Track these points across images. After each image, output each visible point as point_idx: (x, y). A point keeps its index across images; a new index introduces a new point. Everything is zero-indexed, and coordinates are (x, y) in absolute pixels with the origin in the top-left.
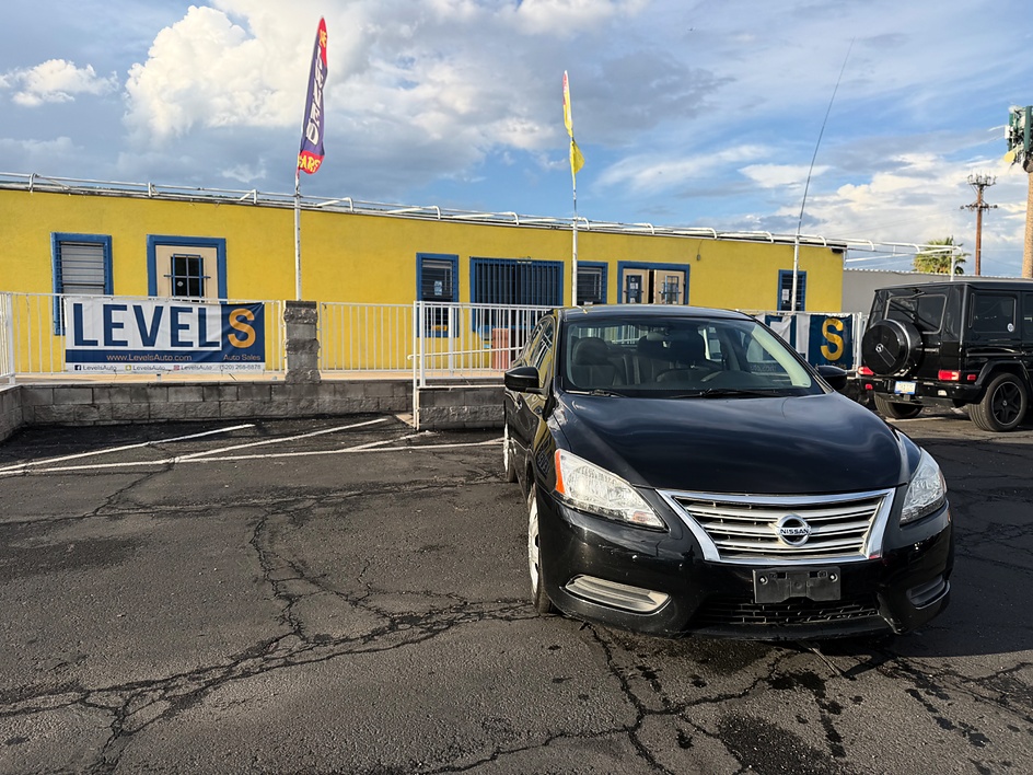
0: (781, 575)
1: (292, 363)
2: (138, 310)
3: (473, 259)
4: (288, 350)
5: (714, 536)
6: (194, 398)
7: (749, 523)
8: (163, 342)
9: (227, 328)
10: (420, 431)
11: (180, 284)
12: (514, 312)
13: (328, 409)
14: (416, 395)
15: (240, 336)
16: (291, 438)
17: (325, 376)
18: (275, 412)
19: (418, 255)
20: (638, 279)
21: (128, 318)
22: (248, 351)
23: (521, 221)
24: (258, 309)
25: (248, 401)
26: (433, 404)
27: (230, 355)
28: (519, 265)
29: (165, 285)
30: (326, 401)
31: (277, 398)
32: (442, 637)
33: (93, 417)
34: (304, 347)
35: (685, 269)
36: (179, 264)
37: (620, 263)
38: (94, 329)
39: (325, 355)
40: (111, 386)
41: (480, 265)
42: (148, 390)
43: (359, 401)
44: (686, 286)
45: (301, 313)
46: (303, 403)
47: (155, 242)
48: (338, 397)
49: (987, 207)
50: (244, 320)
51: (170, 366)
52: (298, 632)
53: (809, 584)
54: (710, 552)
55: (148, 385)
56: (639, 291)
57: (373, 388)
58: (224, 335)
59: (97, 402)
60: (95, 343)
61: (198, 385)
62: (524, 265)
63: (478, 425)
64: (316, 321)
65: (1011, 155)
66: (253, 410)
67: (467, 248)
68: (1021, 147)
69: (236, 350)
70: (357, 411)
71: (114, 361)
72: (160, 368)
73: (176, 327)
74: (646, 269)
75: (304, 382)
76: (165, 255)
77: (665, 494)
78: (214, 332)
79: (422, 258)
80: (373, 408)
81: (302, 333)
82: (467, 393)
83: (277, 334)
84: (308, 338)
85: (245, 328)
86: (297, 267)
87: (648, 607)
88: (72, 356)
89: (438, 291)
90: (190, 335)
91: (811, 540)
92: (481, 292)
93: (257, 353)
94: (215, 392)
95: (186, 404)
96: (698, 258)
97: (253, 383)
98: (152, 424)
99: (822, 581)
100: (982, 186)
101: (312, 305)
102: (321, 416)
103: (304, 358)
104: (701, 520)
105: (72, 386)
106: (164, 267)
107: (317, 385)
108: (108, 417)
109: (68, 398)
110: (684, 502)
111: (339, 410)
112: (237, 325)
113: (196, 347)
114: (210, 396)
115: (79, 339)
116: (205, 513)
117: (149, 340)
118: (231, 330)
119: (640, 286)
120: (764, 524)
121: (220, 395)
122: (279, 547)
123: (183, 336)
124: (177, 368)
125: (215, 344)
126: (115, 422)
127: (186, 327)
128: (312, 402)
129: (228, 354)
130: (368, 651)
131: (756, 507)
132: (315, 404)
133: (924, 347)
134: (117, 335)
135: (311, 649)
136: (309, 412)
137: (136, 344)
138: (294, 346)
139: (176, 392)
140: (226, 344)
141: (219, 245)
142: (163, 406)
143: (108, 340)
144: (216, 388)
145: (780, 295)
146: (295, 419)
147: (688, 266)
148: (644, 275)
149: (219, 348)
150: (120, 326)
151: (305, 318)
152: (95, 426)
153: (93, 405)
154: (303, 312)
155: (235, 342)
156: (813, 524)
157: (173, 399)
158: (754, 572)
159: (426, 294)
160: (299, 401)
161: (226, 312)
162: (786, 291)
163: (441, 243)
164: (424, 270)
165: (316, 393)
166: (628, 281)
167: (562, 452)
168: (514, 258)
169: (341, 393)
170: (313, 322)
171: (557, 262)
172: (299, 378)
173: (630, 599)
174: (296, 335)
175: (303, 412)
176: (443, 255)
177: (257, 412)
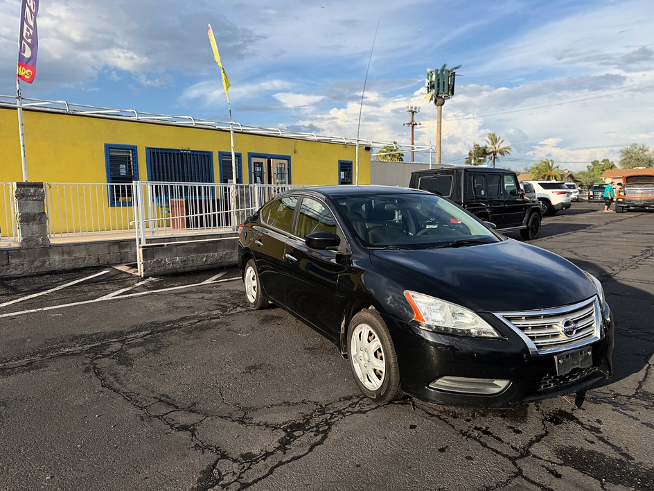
0: (568, 356)
1: (25, 232)
3: (148, 148)
4: (20, 222)
5: (532, 338)
7: (543, 327)
10: (146, 277)
12: (200, 188)
13: (58, 266)
14: (139, 252)
16: (43, 293)
17: (52, 242)
18: (14, 273)
19: (106, 145)
20: (261, 165)
23: (196, 122)
26: (153, 257)
28: (182, 154)
30: (56, 261)
31: (14, 261)
32: (333, 436)
34: (34, 219)
35: (288, 159)
37: (249, 153)
39: (52, 224)
41: (154, 153)
43: (83, 258)
44: (289, 170)
46: (37, 264)
48: (66, 257)
49: (416, 124)
52: (224, 456)
53: (580, 359)
54: (533, 349)
56: (262, 173)
57: (93, 248)
62: (186, 154)
63: (187, 269)
64: (43, 198)
65: (429, 96)
67: (142, 141)
68: (433, 92)
70: (82, 266)
74: (265, 158)
75: (36, 246)
77: (499, 315)
79: (109, 148)
80: (93, 262)
81: (32, 208)
82: (178, 247)
84: (37, 212)
86: (22, 155)
87: (496, 390)
89: (123, 172)
91: (578, 331)
92: (155, 173)
96: (295, 152)
99: (585, 356)
100: (413, 112)
101: (40, 185)
102: (53, 273)
103: (35, 227)
104: (522, 329)
107: (47, 249)
110: (509, 319)
111: (67, 266)
116: (30, 366)
119: (262, 169)
120: (550, 327)
122: (131, 387)
128: (45, 262)
130: (294, 459)
131: (546, 317)
132: (47, 263)
135: (249, 468)
136: (42, 270)
138: (26, 219)
145: (340, 175)
146: (32, 276)
147: (290, 157)
148: (265, 161)
151: (34, 196)
154: (32, 191)
156: (576, 322)
158: (555, 357)
159: (114, 176)
160: (33, 262)
162: (342, 173)
163: (124, 137)
164: (111, 157)
165: (48, 255)
166: (254, 165)
167: (411, 293)
168: (178, 148)
169: (68, 254)
170: (41, 199)
171: (208, 152)
172: (32, 244)
173: (481, 387)
174: (27, 210)
175: (37, 270)
176: (125, 145)
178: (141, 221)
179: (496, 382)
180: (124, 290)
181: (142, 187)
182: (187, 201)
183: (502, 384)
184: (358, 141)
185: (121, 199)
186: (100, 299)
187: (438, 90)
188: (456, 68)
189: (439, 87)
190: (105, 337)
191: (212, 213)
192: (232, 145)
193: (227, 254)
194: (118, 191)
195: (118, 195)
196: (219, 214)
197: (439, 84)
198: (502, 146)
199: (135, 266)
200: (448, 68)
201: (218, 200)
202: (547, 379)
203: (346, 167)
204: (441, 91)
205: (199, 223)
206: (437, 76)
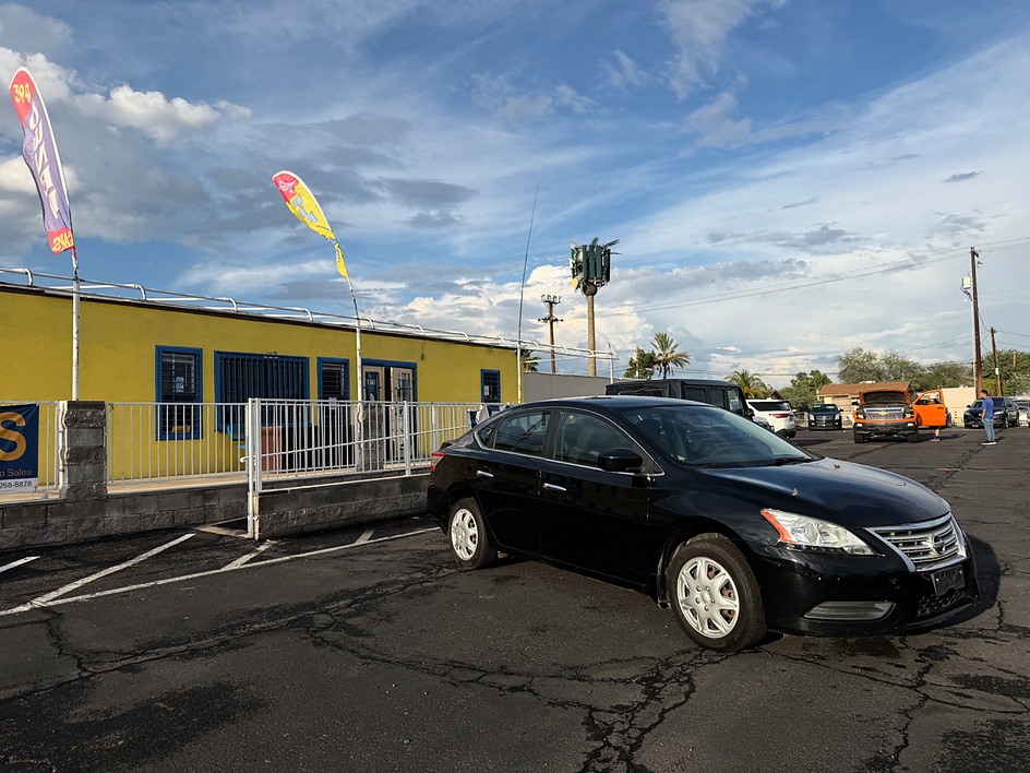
0: (947, 572)
1: (72, 477)
3: (221, 353)
4: (69, 461)
5: (907, 555)
10: (263, 540)
13: (116, 528)
15: (7, 446)
17: (111, 491)
18: (52, 539)
19: (157, 348)
20: (375, 375)
22: (15, 464)
24: (31, 412)
25: (16, 528)
26: (273, 509)
28: (266, 360)
30: (114, 520)
31: (53, 521)
32: (701, 684)
34: (87, 456)
35: (413, 367)
39: (112, 466)
41: (226, 359)
43: (153, 517)
44: (414, 382)
45: (87, 415)
46: (86, 524)
48: (128, 514)
49: (556, 320)
50: (12, 426)
53: (954, 578)
54: (911, 565)
56: (376, 388)
57: (166, 500)
62: (271, 361)
63: (316, 527)
64: (104, 424)
65: (575, 282)
66: (23, 538)
67: (211, 341)
68: (581, 276)
70: (150, 528)
74: (382, 366)
75: (88, 496)
77: (871, 530)
79: (162, 352)
80: (165, 522)
81: (86, 439)
82: (306, 494)
83: (55, 441)
84: (93, 445)
85: (14, 436)
86: (75, 362)
89: (180, 388)
91: (946, 549)
92: (226, 389)
93: (27, 466)
96: (423, 357)
97: (24, 505)
99: (958, 575)
101: (100, 406)
102: (108, 539)
103: (88, 469)
104: (896, 545)
107: (103, 501)
110: (883, 535)
111: (130, 528)
119: (377, 382)
120: (920, 543)
122: (401, 656)
128: (98, 522)
132: (100, 525)
136: (94, 534)
138: (77, 456)
145: (483, 390)
146: (78, 544)
147: (416, 364)
148: (381, 371)
151: (91, 421)
154: (89, 414)
158: (932, 575)
160: (80, 523)
162: (487, 388)
163: (186, 335)
164: (165, 364)
165: (102, 510)
166: (366, 378)
167: (771, 512)
168: (261, 353)
169: (131, 509)
170: (100, 426)
171: (302, 358)
172: (82, 494)
173: (863, 612)
174: (79, 443)
175: (86, 535)
176: (186, 349)
177: (28, 541)
178: (257, 456)
179: (877, 605)
180: (249, 556)
182: (284, 429)
183: (884, 607)
184: (520, 342)
185: (176, 428)
186: (228, 568)
187: (588, 274)
188: (611, 244)
189: (588, 269)
192: (358, 347)
193: (368, 503)
195: (171, 423)
197: (588, 265)
198: (677, 351)
200: (600, 243)
201: (316, 428)
203: (491, 380)
204: (591, 276)
206: (586, 254)
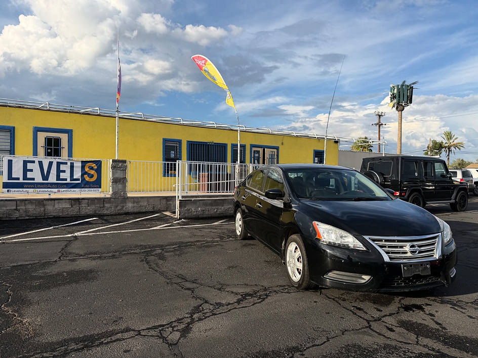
0: (411, 266)
1: (114, 189)
2: (41, 163)
3: (189, 141)
4: (112, 182)
5: (387, 253)
6: (68, 206)
7: (396, 247)
8: (52, 179)
9: (84, 172)
10: (180, 219)
11: (49, 151)
12: (219, 166)
13: (131, 210)
14: (178, 203)
15: (90, 176)
16: (122, 224)
17: (129, 195)
18: (105, 212)
19: (164, 139)
20: (258, 152)
21: (35, 167)
22: (93, 183)
23: (217, 125)
24: (99, 163)
25: (93, 207)
26: (185, 207)
27: (85, 185)
28: (208, 145)
29: (41, 151)
30: (130, 206)
31: (107, 205)
32: (267, 301)
33: (16, 215)
34: (120, 181)
35: (277, 148)
36: (49, 141)
37: (251, 145)
38: (18, 172)
39: (130, 185)
40: (26, 200)
41: (191, 144)
42: (45, 202)
43: (145, 206)
44: (278, 156)
45: (119, 165)
46: (119, 208)
47: (37, 130)
48: (135, 205)
49: (382, 124)
50: (92, 168)
51: (56, 190)
52: (206, 302)
53: (421, 269)
54: (386, 258)
55: (45, 199)
56: (259, 158)
57: (151, 200)
58: (82, 175)
59: (18, 208)
60: (18, 179)
61: (69, 199)
62: (211, 145)
63: (205, 216)
64: (126, 169)
65: (392, 104)
66: (95, 211)
67: (186, 137)
68: (395, 101)
69: (88, 183)
70: (144, 211)
71: (27, 188)
72: (51, 191)
73: (59, 171)
74: (262, 148)
75: (120, 197)
76: (42, 136)
77: (367, 237)
78: (78, 174)
79: (165, 141)
80: (151, 210)
81: (119, 174)
82: (200, 202)
83: (107, 175)
84: (122, 177)
85: (92, 172)
86: (117, 144)
87: (363, 281)
88: (6, 185)
89: (172, 155)
90: (66, 175)
91: (419, 253)
92: (191, 157)
93: (97, 184)
94: (78, 203)
95: (63, 208)
96: (282, 144)
97: (95, 198)
98: (46, 218)
99: (425, 267)
100: (380, 116)
101: (125, 162)
102: (127, 214)
103: (120, 186)
104: (381, 247)
105: (6, 200)
106: (41, 142)
107: (126, 199)
108: (24, 215)
109: (4, 206)
110: (374, 240)
111: (136, 210)
112: (88, 171)
113: (68, 181)
114: (75, 204)
115: (10, 177)
116: (113, 257)
117: (45, 177)
118: (86, 173)
119: (259, 155)
120: (401, 247)
121: (80, 204)
122: (164, 270)
123: (62, 175)
124: (59, 191)
125: (78, 180)
126: (27, 218)
127: (64, 171)
128: (123, 207)
129: (84, 184)
130: (243, 307)
131: (399, 241)
132: (125, 208)
133: (385, 182)
134: (29, 175)
135: (218, 308)
136: (122, 212)
137: (39, 179)
138: (115, 181)
139: (58, 203)
140: (83, 179)
141: (69, 132)
142: (51, 209)
143: (25, 178)
144: (78, 201)
145: (314, 160)
146: (116, 215)
147: (278, 147)
148: (261, 150)
149: (80, 182)
150: (31, 170)
151: (121, 168)
152: (17, 220)
153: (16, 209)
154: (120, 165)
155: (87, 179)
156: (420, 246)
157: (56, 206)
158: (402, 265)
159: (167, 158)
160: (117, 207)
161: (83, 165)
162: (316, 159)
163: (174, 134)
164: (166, 146)
165: (126, 203)
166: (254, 153)
167: (316, 223)
168: (206, 141)
169: (137, 203)
170: (124, 169)
171: (224, 144)
172: (117, 196)
173: (354, 279)
174: (116, 176)
175: (119, 212)
176: (175, 139)
177: (97, 212)
178: (180, 184)
179: (363, 277)
180: (167, 225)
181: (183, 165)
183: (367, 278)
184: (326, 136)
185: (170, 172)
186: (153, 229)
187: (399, 100)
188: (413, 84)
189: (399, 97)
190: (153, 247)
191: (225, 181)
192: (239, 139)
194: (168, 167)
195: (168, 170)
196: (230, 182)
197: (399, 95)
198: (455, 142)
199: (174, 213)
200: (407, 83)
201: (230, 174)
202: (399, 279)
203: (319, 155)
204: (401, 101)
205: (218, 188)
206: (398, 89)
